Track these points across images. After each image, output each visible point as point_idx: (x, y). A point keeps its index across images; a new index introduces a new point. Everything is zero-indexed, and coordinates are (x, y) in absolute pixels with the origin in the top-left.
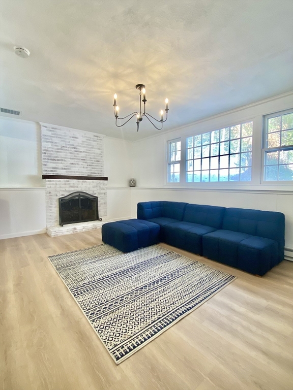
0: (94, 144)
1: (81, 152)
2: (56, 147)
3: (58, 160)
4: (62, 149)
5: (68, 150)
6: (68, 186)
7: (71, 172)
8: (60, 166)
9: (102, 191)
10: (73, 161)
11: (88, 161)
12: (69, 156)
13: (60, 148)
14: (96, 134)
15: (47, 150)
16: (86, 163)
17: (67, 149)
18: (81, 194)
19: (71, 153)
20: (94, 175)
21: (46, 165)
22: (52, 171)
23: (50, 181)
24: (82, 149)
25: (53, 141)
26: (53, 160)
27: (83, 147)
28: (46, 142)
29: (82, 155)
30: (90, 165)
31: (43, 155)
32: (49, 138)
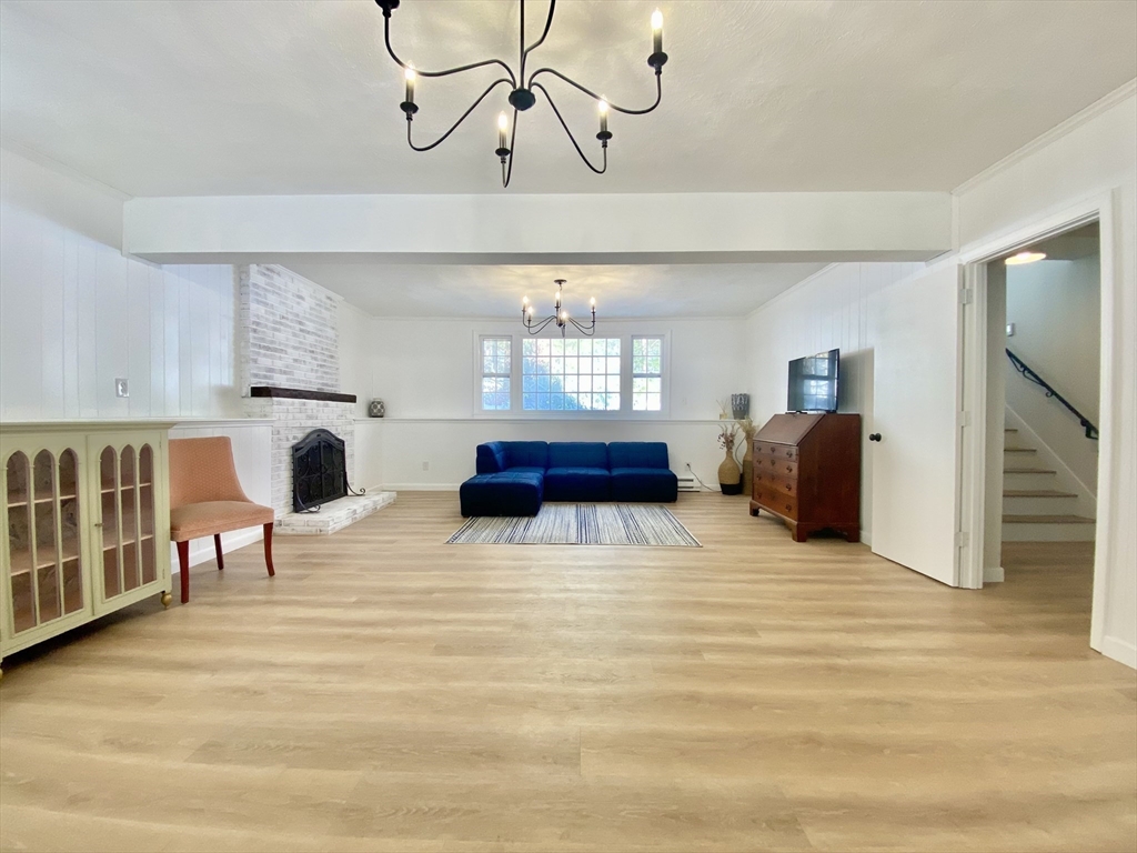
0: (326, 314)
1: (308, 332)
2: (271, 318)
3: (276, 350)
4: (281, 324)
5: (290, 327)
6: (303, 415)
7: (294, 380)
8: (279, 364)
9: (349, 428)
10: (296, 355)
11: (319, 357)
12: (293, 341)
13: (278, 319)
14: (331, 294)
15: (258, 324)
16: (316, 359)
17: (288, 323)
18: (323, 435)
19: (294, 335)
20: (326, 390)
21: (254, 361)
22: (265, 377)
23: (280, 404)
24: (310, 326)
25: (272, 299)
26: (268, 349)
27: (311, 321)
28: (258, 302)
29: (311, 339)
30: (321, 366)
31: (251, 334)
32: (262, 293)
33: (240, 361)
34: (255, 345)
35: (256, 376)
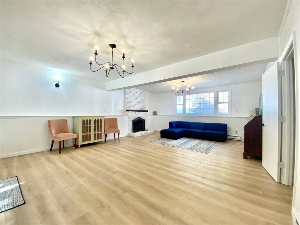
0: (142, 95)
2: (130, 97)
3: (131, 103)
5: (134, 98)
6: (135, 115)
7: (135, 108)
8: (132, 105)
9: (146, 117)
10: (135, 103)
11: (140, 103)
12: (135, 101)
13: (132, 97)
14: (143, 91)
15: (127, 99)
18: (139, 118)
19: (135, 100)
20: (142, 110)
21: (127, 105)
22: (129, 108)
23: (130, 112)
24: (139, 98)
25: (130, 94)
26: (129, 103)
27: (139, 97)
28: (128, 95)
29: (139, 100)
30: (141, 105)
31: (126, 101)
32: (128, 93)
33: (124, 105)
34: (127, 102)
35: (127, 108)
